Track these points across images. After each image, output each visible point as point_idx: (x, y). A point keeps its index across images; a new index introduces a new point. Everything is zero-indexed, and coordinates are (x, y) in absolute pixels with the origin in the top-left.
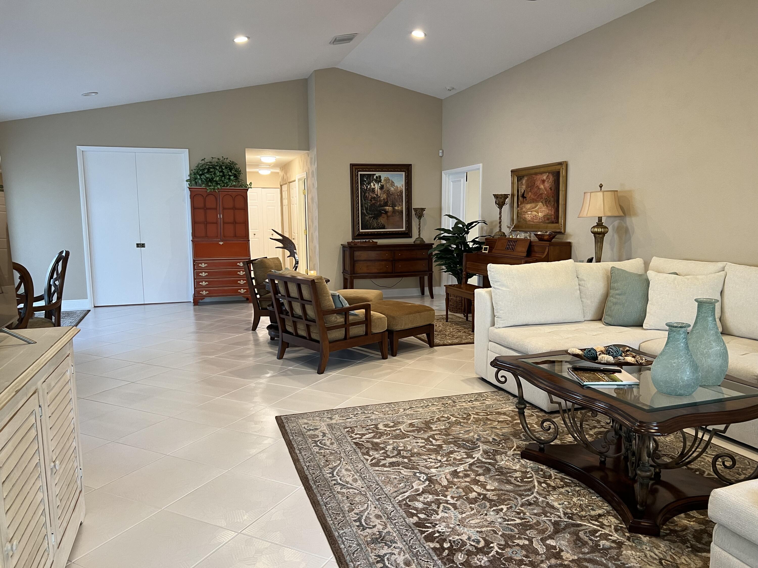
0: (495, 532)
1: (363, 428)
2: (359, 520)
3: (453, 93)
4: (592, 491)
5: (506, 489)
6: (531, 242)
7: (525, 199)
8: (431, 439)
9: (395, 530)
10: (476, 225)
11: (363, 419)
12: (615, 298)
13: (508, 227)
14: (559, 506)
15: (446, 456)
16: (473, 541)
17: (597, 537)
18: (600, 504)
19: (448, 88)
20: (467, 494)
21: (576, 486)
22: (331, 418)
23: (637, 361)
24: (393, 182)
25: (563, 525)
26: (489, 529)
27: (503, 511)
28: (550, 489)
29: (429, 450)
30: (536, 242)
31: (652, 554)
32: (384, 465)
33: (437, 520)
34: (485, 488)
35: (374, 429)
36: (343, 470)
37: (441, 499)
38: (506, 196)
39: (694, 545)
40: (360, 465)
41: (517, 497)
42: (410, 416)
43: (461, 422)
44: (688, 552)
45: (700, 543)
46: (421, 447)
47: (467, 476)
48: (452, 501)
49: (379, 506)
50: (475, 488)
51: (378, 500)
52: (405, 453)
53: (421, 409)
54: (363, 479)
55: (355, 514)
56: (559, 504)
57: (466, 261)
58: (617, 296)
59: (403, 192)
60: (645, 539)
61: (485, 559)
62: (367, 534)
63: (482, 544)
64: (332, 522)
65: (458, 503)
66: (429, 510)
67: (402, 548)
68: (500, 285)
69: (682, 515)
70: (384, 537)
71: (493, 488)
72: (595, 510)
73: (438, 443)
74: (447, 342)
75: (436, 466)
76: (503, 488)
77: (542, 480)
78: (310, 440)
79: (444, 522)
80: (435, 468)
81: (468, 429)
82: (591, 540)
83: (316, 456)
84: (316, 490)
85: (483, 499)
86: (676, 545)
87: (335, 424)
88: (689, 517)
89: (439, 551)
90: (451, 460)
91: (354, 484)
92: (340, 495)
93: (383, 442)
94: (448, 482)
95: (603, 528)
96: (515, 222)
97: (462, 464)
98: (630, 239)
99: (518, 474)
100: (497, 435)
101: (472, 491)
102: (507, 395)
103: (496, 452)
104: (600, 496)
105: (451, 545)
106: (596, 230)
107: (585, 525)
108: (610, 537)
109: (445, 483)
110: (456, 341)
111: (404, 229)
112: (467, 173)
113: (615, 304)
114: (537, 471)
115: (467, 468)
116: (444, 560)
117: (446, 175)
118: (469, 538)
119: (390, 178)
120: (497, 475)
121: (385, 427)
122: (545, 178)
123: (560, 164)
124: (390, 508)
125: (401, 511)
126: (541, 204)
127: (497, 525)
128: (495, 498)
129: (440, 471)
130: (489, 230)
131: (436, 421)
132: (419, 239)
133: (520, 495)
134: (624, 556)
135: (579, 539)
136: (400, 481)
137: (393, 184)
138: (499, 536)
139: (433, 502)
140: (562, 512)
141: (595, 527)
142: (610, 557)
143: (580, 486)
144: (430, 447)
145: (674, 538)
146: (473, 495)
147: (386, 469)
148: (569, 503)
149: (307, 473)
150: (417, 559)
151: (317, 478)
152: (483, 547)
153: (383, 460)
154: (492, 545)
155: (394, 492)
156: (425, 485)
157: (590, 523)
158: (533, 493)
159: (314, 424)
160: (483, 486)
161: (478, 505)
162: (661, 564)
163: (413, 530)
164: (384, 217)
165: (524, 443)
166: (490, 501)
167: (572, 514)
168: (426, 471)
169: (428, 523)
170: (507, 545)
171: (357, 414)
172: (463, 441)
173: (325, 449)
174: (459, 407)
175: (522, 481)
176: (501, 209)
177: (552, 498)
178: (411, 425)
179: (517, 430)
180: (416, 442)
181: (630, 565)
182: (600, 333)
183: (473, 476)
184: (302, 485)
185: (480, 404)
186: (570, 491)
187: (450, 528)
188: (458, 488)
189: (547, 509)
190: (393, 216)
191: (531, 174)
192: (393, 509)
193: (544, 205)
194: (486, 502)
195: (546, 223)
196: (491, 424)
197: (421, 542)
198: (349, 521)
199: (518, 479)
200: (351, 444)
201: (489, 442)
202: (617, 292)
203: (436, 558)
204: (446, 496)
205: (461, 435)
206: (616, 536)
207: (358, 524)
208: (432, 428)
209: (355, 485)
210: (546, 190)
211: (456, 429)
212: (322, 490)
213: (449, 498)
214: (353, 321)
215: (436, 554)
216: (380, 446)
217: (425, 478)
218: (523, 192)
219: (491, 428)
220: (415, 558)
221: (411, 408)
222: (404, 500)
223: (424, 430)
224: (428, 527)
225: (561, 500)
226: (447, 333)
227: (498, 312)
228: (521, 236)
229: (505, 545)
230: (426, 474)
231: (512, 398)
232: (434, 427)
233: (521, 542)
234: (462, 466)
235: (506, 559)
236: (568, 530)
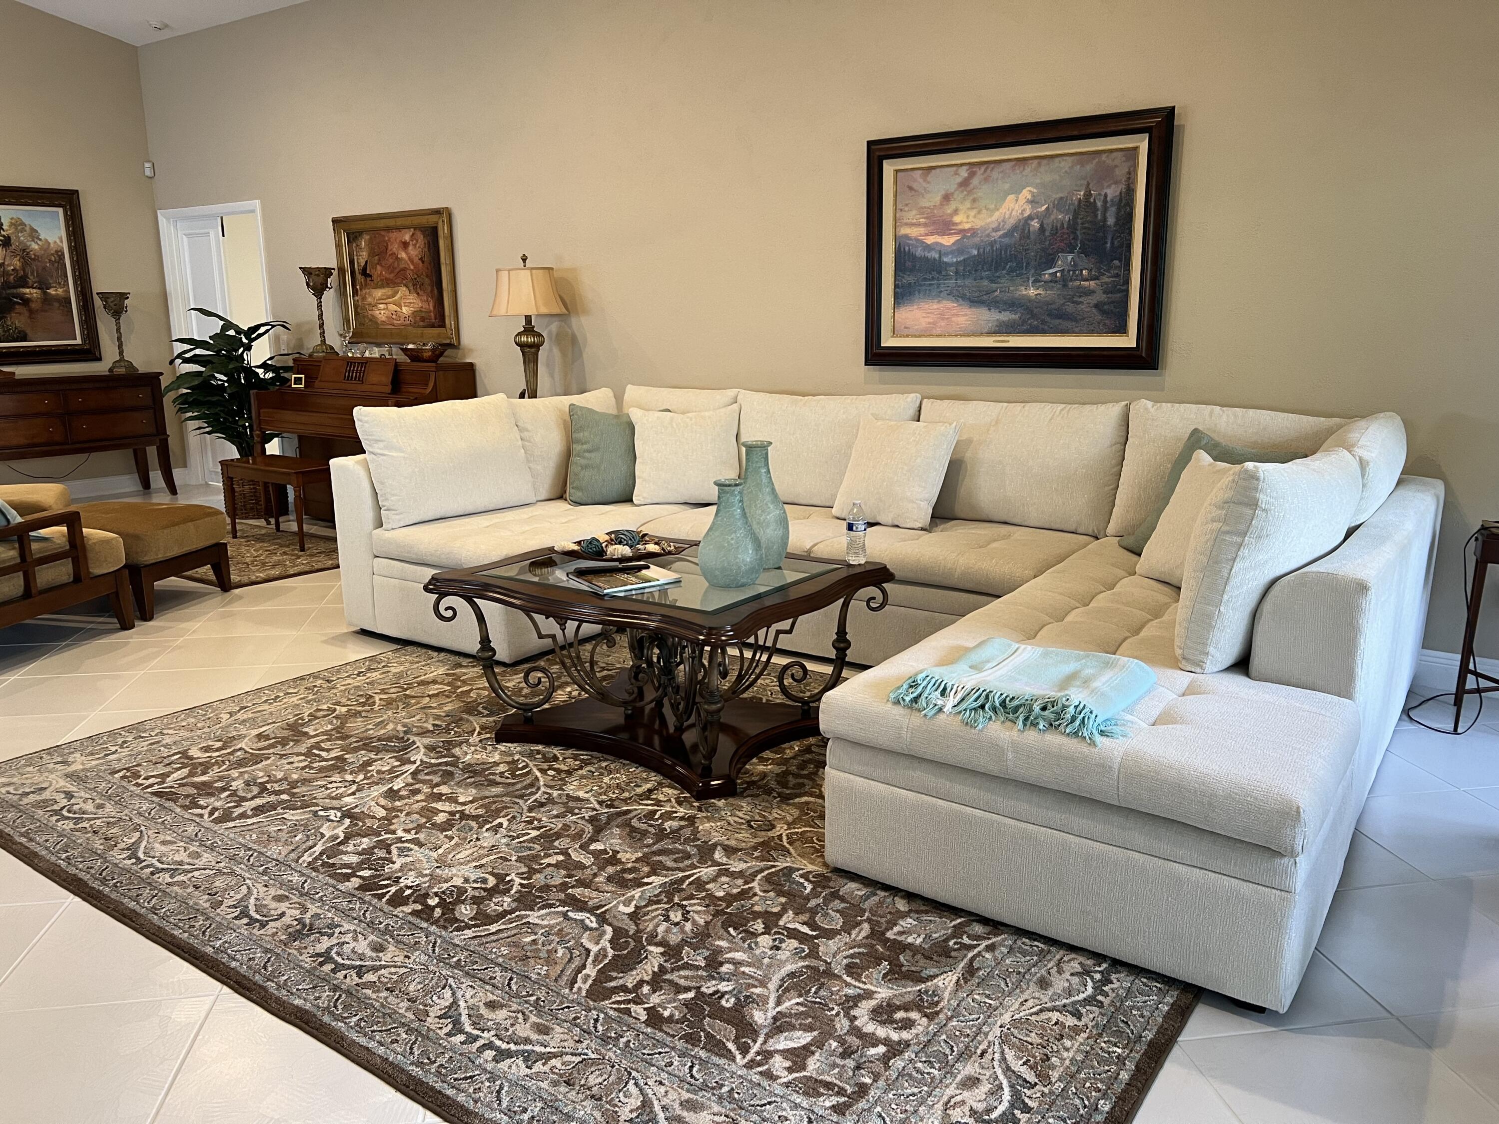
0: (506, 859)
1: (156, 763)
2: (244, 913)
3: (166, 35)
4: (624, 762)
5: (493, 794)
6: (396, 364)
7: (368, 279)
8: (315, 751)
9: (327, 907)
10: (267, 331)
11: (145, 748)
12: (584, 458)
13: (341, 335)
14: (587, 795)
15: (359, 771)
16: (475, 881)
17: (657, 820)
18: (644, 775)
19: (154, 23)
20: (429, 819)
21: (600, 761)
22: (65, 763)
23: (663, 549)
24: (33, 230)
25: (603, 818)
26: (492, 857)
27: (504, 826)
28: (563, 775)
29: (321, 770)
30: (406, 364)
31: (736, 819)
32: (243, 816)
33: (395, 872)
34: (457, 802)
35: (182, 760)
36: (157, 845)
37: (387, 839)
38: (328, 272)
39: (782, 793)
40: (191, 829)
41: (517, 800)
42: (252, 722)
43: (360, 712)
44: (777, 802)
45: (787, 788)
46: (303, 768)
47: (417, 792)
48: (408, 837)
49: (272, 882)
50: (439, 806)
51: (265, 873)
52: (275, 785)
53: (266, 707)
54: (212, 848)
55: (229, 907)
56: (587, 792)
57: (259, 408)
58: (587, 454)
59: (63, 254)
60: (721, 803)
61: (507, 900)
62: (275, 930)
63: (492, 881)
64: (186, 935)
65: (422, 836)
66: (374, 860)
67: (355, 931)
68: (386, 448)
69: (755, 760)
70: (311, 925)
71: (471, 798)
72: (641, 786)
73: (333, 754)
74: (257, 577)
75: (349, 792)
76: (487, 793)
77: (545, 766)
78: (41, 812)
79: (411, 870)
80: (349, 795)
81: (379, 720)
82: (651, 826)
83: (75, 835)
84: (116, 894)
85: (461, 819)
86: (760, 798)
87: (83, 770)
88: (763, 760)
89: (426, 913)
90: (372, 776)
91: (197, 861)
92: (176, 888)
93: (216, 779)
94: (386, 809)
95: (662, 806)
96: (353, 324)
97: (397, 777)
98: (581, 355)
99: (502, 768)
100: (438, 717)
101: (437, 812)
102: (424, 651)
103: (449, 745)
104: (640, 766)
105: (441, 898)
106: (524, 339)
107: (636, 810)
108: (675, 815)
109: (382, 813)
110: (276, 572)
111: (79, 341)
112: (222, 218)
113: (585, 467)
114: (531, 755)
115: (410, 780)
116: (441, 923)
117: (168, 219)
118: (466, 880)
119: (26, 221)
120: (468, 778)
121: (206, 751)
122: (407, 238)
123: (437, 212)
124: (296, 878)
125: (321, 877)
126: (404, 288)
127: (504, 848)
128: (481, 811)
129: (362, 798)
130: (293, 341)
131: (309, 720)
132: (122, 364)
133: (521, 797)
134: (702, 833)
135: (634, 830)
136: (293, 831)
137: (34, 234)
138: (514, 863)
139: (374, 847)
140: (595, 803)
141: (650, 808)
142: (685, 840)
143: (605, 760)
144: (321, 764)
145: (755, 791)
146: (441, 818)
147: (250, 821)
148: (601, 787)
149: (72, 870)
150: (391, 936)
151: (104, 874)
152: (497, 885)
153: (237, 807)
154: (508, 878)
155: (290, 853)
156: (346, 826)
157: (640, 804)
158: (539, 789)
159: (29, 781)
160: (453, 799)
161: (458, 830)
162: (752, 827)
163: (360, 898)
164: (20, 314)
165: (491, 719)
166: (475, 818)
167: (611, 800)
168: (335, 803)
169: (383, 880)
170: (531, 872)
171: (124, 742)
172: (379, 740)
173: (90, 820)
174: (343, 688)
175: (513, 776)
176: (321, 298)
177: (572, 787)
178: (260, 737)
179: (470, 702)
180: (288, 763)
181: (713, 841)
182: (572, 518)
183: (426, 790)
184: (72, 896)
185: (380, 674)
186: (594, 770)
187: (426, 875)
188: (408, 814)
189: (571, 804)
190: (43, 311)
191: (378, 230)
192: (303, 879)
193: (412, 288)
194: (470, 822)
195: (419, 327)
196: (418, 703)
197: (385, 910)
198: (223, 922)
199: (506, 774)
200: (146, 799)
201: (429, 731)
202: (585, 447)
203: (424, 925)
204: (394, 832)
205: (371, 732)
206: (681, 811)
207: (245, 920)
208: (306, 733)
209: (199, 863)
210: (412, 262)
211: (356, 726)
212: (129, 890)
213: (400, 833)
214: (40, 553)
215: (422, 919)
216: (216, 785)
217: (339, 814)
218: (363, 264)
219: (422, 708)
220: (387, 937)
221: (242, 708)
222: (316, 859)
223: (293, 741)
224: (386, 886)
225: (586, 786)
226: (248, 560)
227: (387, 499)
228: (374, 352)
229: (529, 872)
230: (339, 809)
231: (435, 654)
232: (310, 731)
233: (552, 860)
234: (399, 779)
235: (541, 889)
236: (614, 823)
